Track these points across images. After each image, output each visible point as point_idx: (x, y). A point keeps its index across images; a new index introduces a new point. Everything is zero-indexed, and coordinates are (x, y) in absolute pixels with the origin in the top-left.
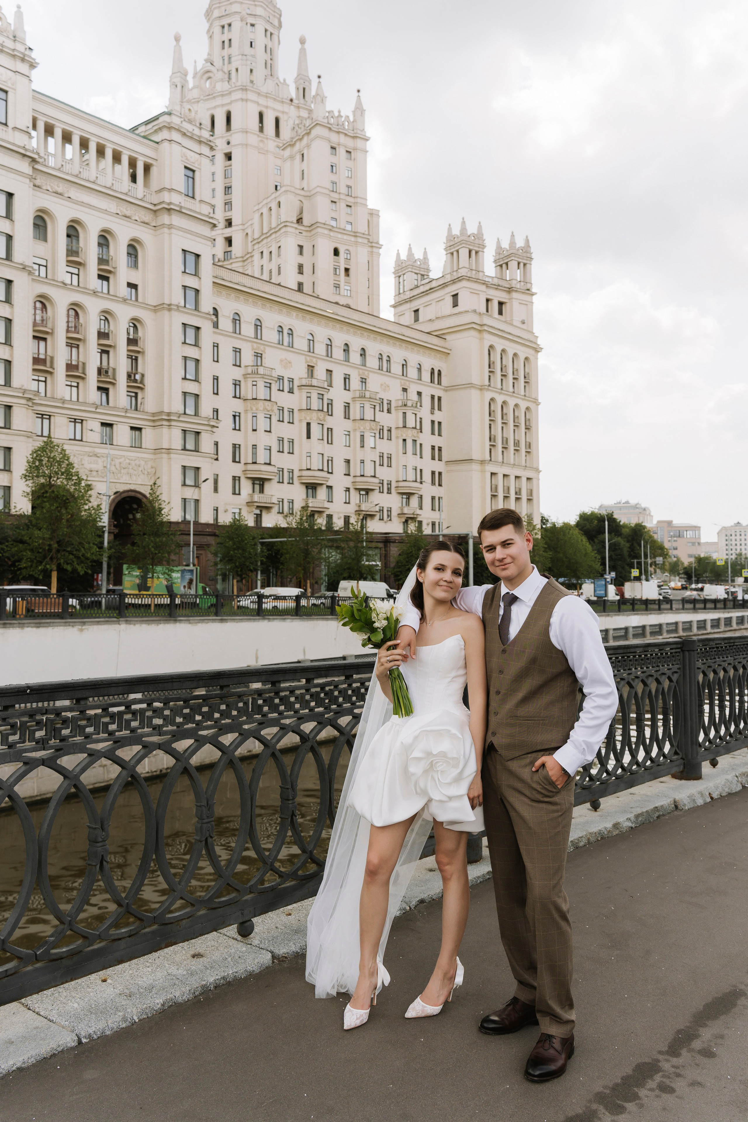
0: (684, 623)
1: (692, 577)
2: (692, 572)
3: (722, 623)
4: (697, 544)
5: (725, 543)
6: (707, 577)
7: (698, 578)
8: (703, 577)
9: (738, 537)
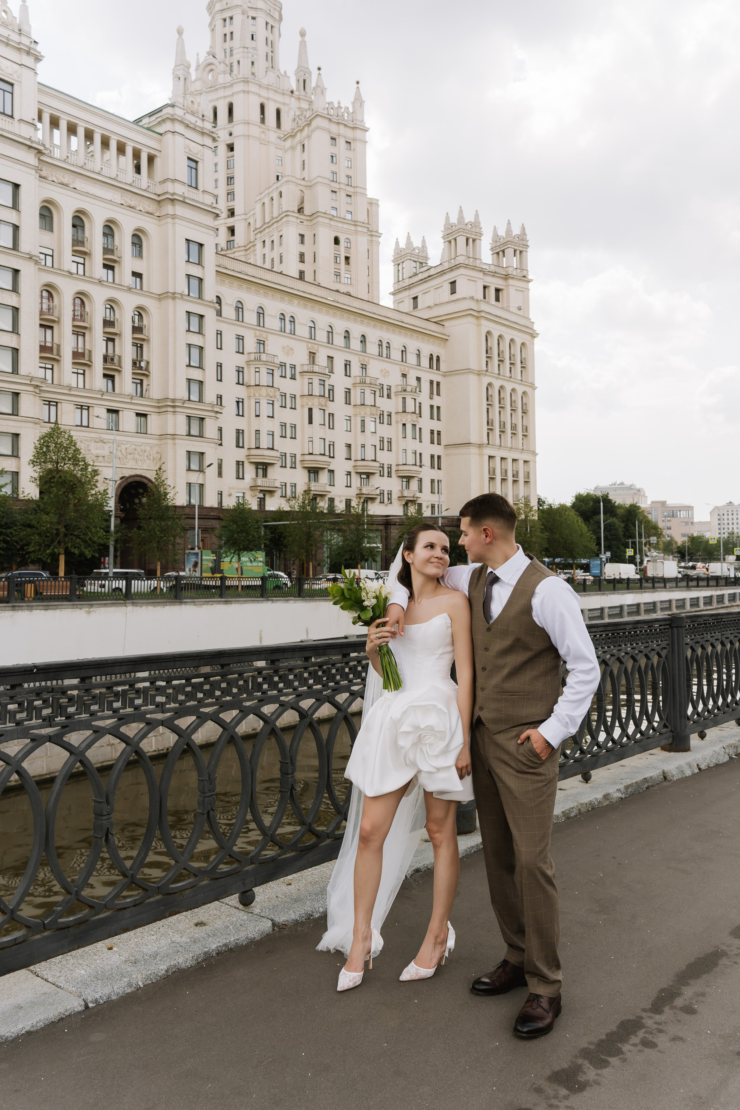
0: (677, 600)
1: (685, 556)
2: (685, 551)
4: (690, 523)
5: (717, 522)
6: (700, 556)
7: (691, 557)
8: (695, 555)
9: (730, 517)
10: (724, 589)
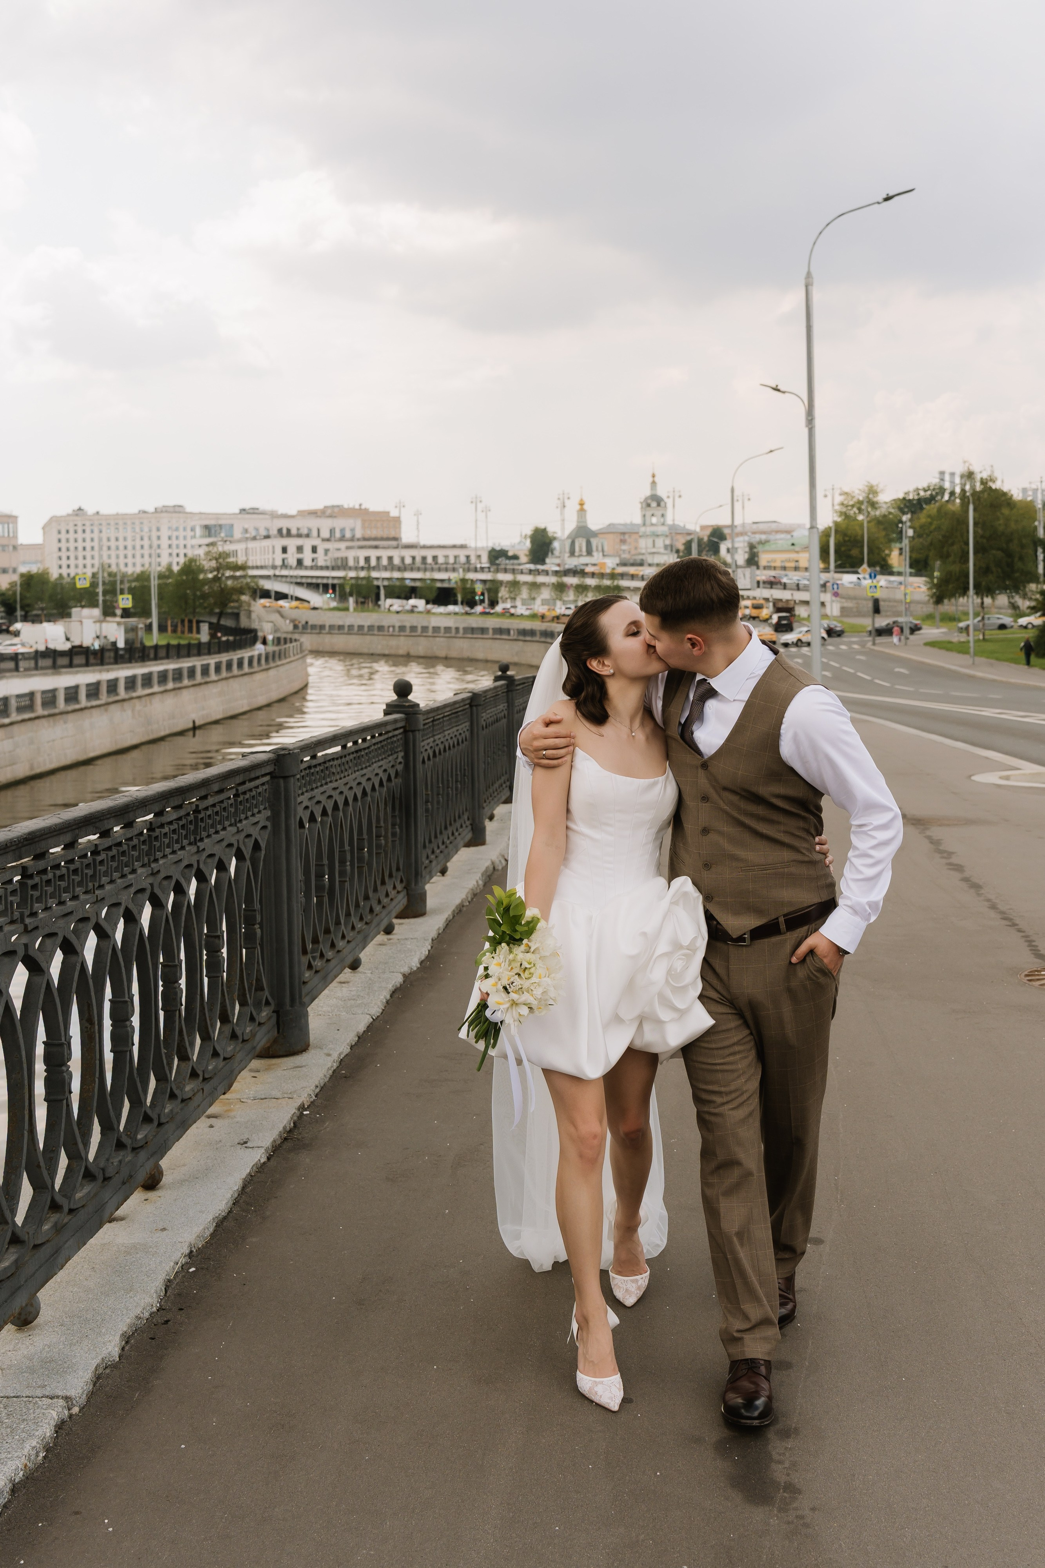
0: (44, 692)
1: (15, 610)
2: (15, 601)
3: (104, 689)
4: (11, 548)
5: (56, 545)
6: (42, 609)
7: (27, 612)
8: (35, 609)
9: (80, 536)
10: (112, 670)
